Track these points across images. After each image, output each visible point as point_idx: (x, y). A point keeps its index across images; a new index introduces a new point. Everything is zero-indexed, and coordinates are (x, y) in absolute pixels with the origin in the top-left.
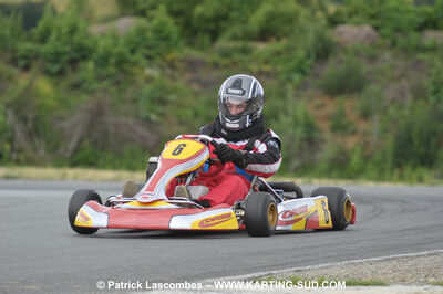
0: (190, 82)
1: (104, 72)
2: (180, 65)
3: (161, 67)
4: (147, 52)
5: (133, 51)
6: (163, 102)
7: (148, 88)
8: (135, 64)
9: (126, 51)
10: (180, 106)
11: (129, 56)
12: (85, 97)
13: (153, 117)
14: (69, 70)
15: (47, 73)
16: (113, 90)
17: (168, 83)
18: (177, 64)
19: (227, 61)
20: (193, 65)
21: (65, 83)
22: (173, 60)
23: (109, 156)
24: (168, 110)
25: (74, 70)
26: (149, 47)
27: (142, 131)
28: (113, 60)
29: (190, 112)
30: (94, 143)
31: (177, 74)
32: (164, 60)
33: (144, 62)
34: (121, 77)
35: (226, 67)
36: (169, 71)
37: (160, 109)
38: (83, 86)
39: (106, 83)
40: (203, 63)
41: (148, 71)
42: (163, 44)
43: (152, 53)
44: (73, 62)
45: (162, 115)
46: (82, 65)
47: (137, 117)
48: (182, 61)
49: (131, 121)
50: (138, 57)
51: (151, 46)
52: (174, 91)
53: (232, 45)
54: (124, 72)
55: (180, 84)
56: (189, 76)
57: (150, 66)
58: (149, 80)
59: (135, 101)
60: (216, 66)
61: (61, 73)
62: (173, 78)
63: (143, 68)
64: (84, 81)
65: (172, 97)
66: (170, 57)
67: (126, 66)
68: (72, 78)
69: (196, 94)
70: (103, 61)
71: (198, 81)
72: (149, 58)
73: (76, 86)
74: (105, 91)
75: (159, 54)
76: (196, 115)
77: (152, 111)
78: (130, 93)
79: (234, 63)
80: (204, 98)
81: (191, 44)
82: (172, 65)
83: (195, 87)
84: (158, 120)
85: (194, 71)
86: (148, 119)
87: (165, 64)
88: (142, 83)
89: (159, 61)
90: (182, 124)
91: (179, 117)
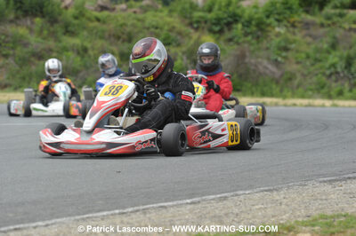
0: (305, 36)
1: (249, 30)
2: (299, 25)
3: (286, 26)
4: (277, 17)
5: (268, 17)
6: (286, 49)
7: (278, 40)
8: (269, 25)
9: (264, 16)
10: (297, 51)
11: (265, 20)
12: (235, 47)
13: (279, 59)
14: (226, 29)
15: (211, 31)
16: (254, 41)
17: (290, 36)
18: (296, 24)
19: (329, 22)
20: (307, 25)
21: (223, 38)
22: (294, 22)
23: (249, 85)
24: (290, 54)
25: (230, 30)
27: (272, 68)
28: (254, 23)
29: (303, 55)
30: (240, 76)
31: (296, 30)
32: (289, 22)
33: (276, 23)
34: (259, 33)
35: (329, 25)
36: (291, 29)
37: (284, 54)
38: (235, 40)
39: (249, 38)
40: (313, 24)
41: (277, 29)
42: (288, 12)
43: (281, 17)
44: (229, 25)
45: (285, 58)
46: (234, 26)
47: (268, 59)
48: (300, 22)
49: (265, 62)
50: (271, 20)
51: (280, 13)
52: (295, 41)
53: (333, 11)
54: (262, 30)
55: (298, 37)
56: (304, 32)
57: (279, 26)
58: (278, 35)
59: (267, 49)
60: (322, 25)
61: (221, 32)
62: (294, 34)
63: (274, 28)
64: (236, 36)
65: (293, 46)
66: (292, 20)
67: (263, 27)
68: (227, 35)
69: (309, 44)
70: (248, 23)
71: (310, 36)
72: (278, 20)
73: (230, 40)
74: (249, 42)
75: (285, 18)
76: (308, 57)
77: (279, 55)
78: (265, 44)
79: (334, 23)
80: (313, 46)
81: (307, 11)
82: (293, 26)
83: (309, 39)
84: (283, 61)
85: (308, 29)
86: (276, 60)
87: (289, 25)
88: (273, 37)
89: (285, 22)
90: (298, 63)
91: (296, 58)
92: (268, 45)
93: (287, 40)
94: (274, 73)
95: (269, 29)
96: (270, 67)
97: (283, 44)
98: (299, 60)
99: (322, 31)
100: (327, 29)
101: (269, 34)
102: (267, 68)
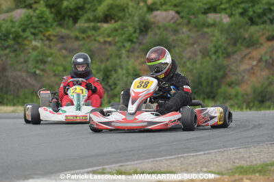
0: (60, 50)
1: (6, 44)
2: (54, 39)
3: (42, 39)
4: (33, 30)
5: (24, 30)
6: (44, 62)
7: (35, 53)
8: (26, 38)
9: (20, 30)
10: (54, 64)
11: (21, 33)
13: (38, 72)
16: (12, 55)
17: (47, 50)
18: (52, 38)
19: (84, 35)
20: (62, 38)
22: (49, 35)
23: (11, 97)
24: (47, 67)
26: (34, 28)
27: (31, 81)
28: (11, 36)
29: (61, 68)
31: (52, 44)
32: (44, 36)
33: (32, 37)
34: (16, 47)
35: (84, 39)
36: (47, 43)
37: (42, 67)
39: (8, 51)
40: (68, 37)
41: (34, 43)
42: (43, 25)
43: (37, 31)
45: (43, 70)
47: (28, 72)
48: (55, 36)
49: (24, 75)
50: (27, 34)
51: (35, 27)
52: (51, 54)
53: (87, 25)
54: (18, 43)
55: (54, 50)
56: (60, 45)
57: (35, 40)
58: (35, 48)
59: (26, 62)
60: (77, 38)
62: (50, 47)
63: (31, 41)
65: (49, 59)
66: (47, 33)
67: (20, 40)
69: (65, 57)
70: (5, 37)
71: (66, 49)
72: (34, 34)
75: (41, 31)
76: (65, 70)
77: (37, 68)
78: (22, 57)
79: (88, 37)
81: (61, 25)
82: (49, 39)
84: (41, 73)
85: (63, 42)
86: (35, 73)
87: (44, 38)
88: (30, 51)
89: (41, 36)
90: (55, 75)
91: (54, 71)
92: (26, 59)
93: (44, 54)
94: (33, 86)
95: (26, 42)
96: (29, 79)
97: (41, 57)
98: (57, 72)
99: (77, 44)
100: (82, 42)
101: (27, 47)
102: (26, 81)
